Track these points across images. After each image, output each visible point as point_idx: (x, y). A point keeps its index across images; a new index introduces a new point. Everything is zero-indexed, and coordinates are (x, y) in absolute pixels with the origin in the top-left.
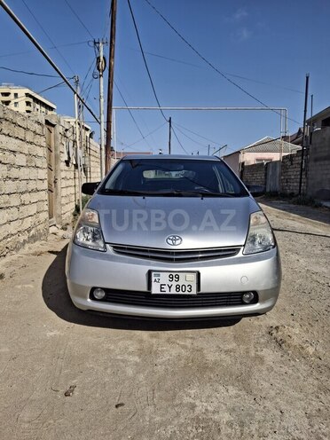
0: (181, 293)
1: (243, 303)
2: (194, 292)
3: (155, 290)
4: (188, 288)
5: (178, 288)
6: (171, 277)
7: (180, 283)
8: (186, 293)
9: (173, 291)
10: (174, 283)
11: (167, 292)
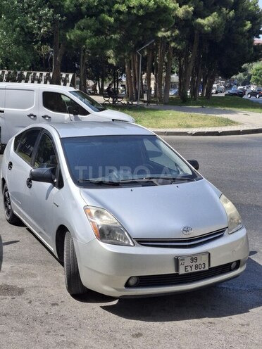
0: (198, 270)
1: (231, 270)
2: (207, 268)
3: (182, 271)
4: (203, 266)
5: (196, 267)
6: (192, 259)
7: (198, 263)
8: (202, 269)
9: (194, 270)
10: (194, 264)
11: (190, 271)
